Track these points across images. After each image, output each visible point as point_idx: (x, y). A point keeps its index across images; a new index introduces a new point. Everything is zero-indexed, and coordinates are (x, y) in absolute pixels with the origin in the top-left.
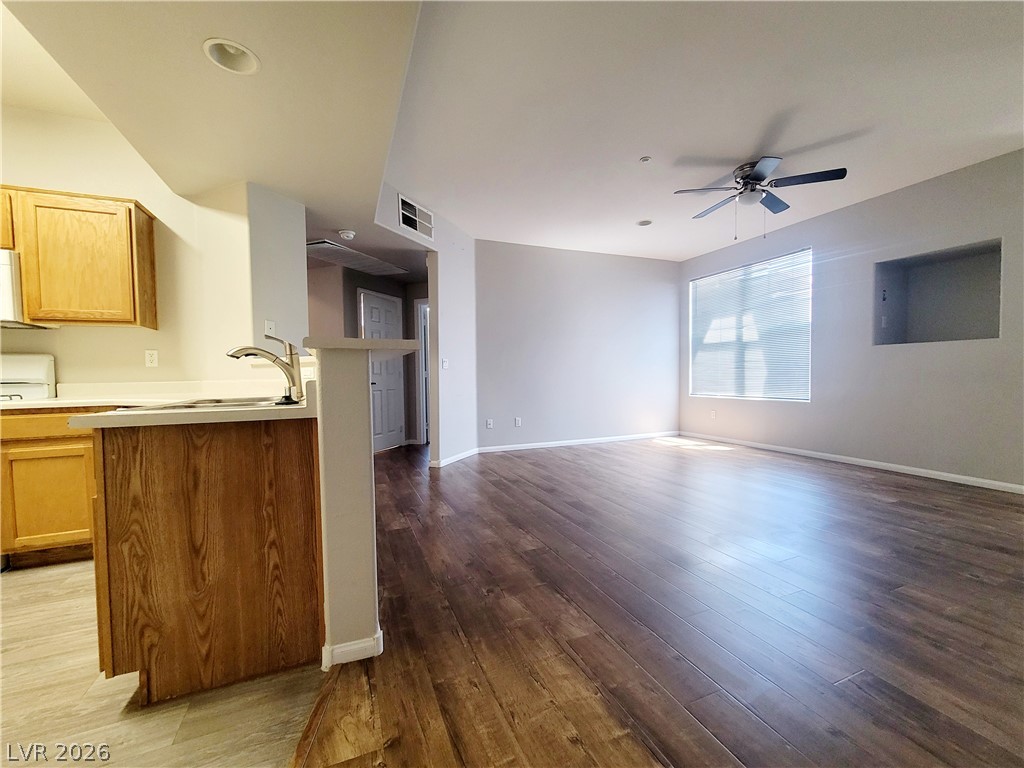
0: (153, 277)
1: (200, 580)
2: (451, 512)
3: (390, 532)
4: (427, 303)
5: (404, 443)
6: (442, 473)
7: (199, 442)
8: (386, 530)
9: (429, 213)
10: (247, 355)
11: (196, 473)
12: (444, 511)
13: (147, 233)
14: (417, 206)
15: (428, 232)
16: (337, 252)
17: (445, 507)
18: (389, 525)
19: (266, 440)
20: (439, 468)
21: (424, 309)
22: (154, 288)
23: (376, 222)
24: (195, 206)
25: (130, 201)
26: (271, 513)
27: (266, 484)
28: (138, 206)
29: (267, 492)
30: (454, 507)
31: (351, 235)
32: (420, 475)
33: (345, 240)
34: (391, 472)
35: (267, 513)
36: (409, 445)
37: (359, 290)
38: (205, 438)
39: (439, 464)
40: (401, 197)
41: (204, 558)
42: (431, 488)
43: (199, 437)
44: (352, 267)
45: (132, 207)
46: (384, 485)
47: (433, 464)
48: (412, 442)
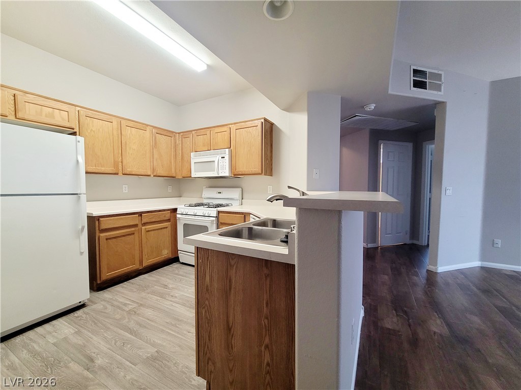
0: (271, 152)
1: (230, 349)
2: (445, 331)
3: (382, 328)
4: (434, 144)
5: (408, 241)
6: (439, 279)
7: (233, 262)
8: (379, 324)
9: (440, 72)
10: (277, 200)
11: (230, 281)
12: (436, 326)
13: (270, 131)
14: (428, 70)
15: (438, 88)
16: (365, 120)
17: (438, 321)
18: (382, 320)
19: (266, 271)
20: (436, 273)
21: (430, 148)
22: (271, 157)
23: (390, 92)
24: (288, 113)
25: (262, 118)
26: (267, 324)
27: (265, 302)
28: (266, 120)
29: (265, 308)
30: (449, 325)
31: (372, 107)
32: (417, 275)
33: (369, 111)
34: (394, 265)
35: (265, 323)
36: (413, 244)
37: (380, 141)
38: (235, 260)
39: (437, 269)
40: (413, 67)
41: (232, 336)
42: (426, 293)
43: (232, 259)
44: (375, 128)
45: (263, 120)
46: (386, 277)
47: (431, 268)
48: (415, 242)
